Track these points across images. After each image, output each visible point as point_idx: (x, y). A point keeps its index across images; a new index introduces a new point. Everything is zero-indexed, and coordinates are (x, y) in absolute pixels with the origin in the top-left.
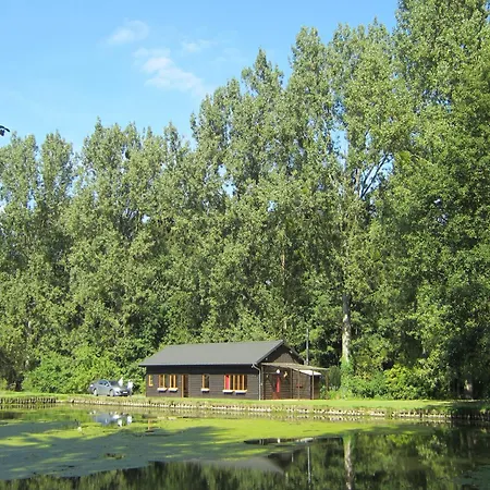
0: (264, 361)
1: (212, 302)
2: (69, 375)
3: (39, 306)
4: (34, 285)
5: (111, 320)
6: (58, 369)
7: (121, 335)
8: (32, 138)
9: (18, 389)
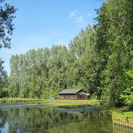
0: (77, 92)
1: (74, 81)
2: (49, 96)
3: (44, 82)
4: (43, 78)
5: (56, 85)
6: (47, 94)
7: (58, 87)
8: (42, 49)
9: (40, 98)
